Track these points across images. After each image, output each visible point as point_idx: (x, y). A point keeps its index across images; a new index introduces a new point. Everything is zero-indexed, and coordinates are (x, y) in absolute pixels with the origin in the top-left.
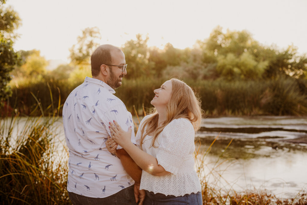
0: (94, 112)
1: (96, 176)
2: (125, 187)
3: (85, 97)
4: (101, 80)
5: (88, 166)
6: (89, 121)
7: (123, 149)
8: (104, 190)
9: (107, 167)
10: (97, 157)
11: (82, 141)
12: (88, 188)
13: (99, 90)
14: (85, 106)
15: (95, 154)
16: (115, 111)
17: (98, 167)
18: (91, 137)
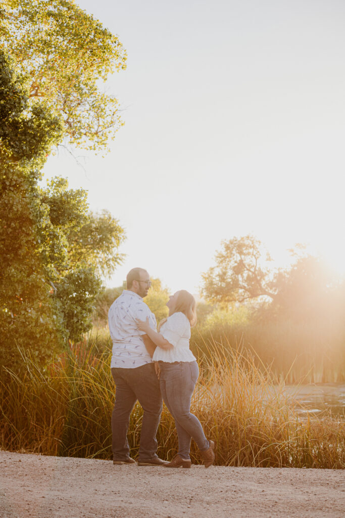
0: (128, 311)
1: (129, 354)
2: (149, 362)
3: (122, 303)
4: (133, 291)
5: (124, 347)
6: (124, 318)
7: (147, 334)
8: (134, 363)
9: (136, 347)
10: (130, 341)
11: (120, 332)
12: (123, 362)
13: (132, 298)
14: (122, 309)
15: (128, 339)
16: (141, 310)
17: (130, 348)
18: (126, 328)
